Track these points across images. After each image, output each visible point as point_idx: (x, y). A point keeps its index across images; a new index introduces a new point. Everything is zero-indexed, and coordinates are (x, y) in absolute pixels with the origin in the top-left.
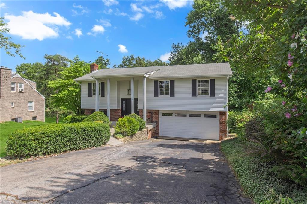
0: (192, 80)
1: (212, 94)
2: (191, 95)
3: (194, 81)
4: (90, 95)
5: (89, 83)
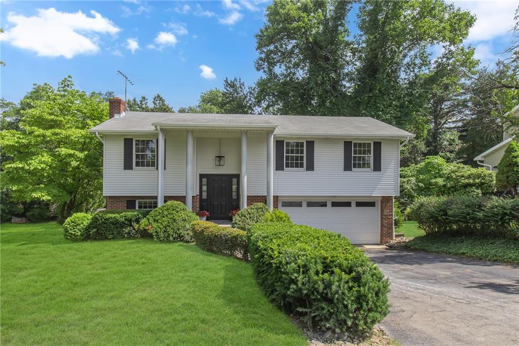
0: (345, 142)
1: (377, 167)
2: (343, 169)
3: (348, 144)
4: (128, 166)
5: (125, 139)
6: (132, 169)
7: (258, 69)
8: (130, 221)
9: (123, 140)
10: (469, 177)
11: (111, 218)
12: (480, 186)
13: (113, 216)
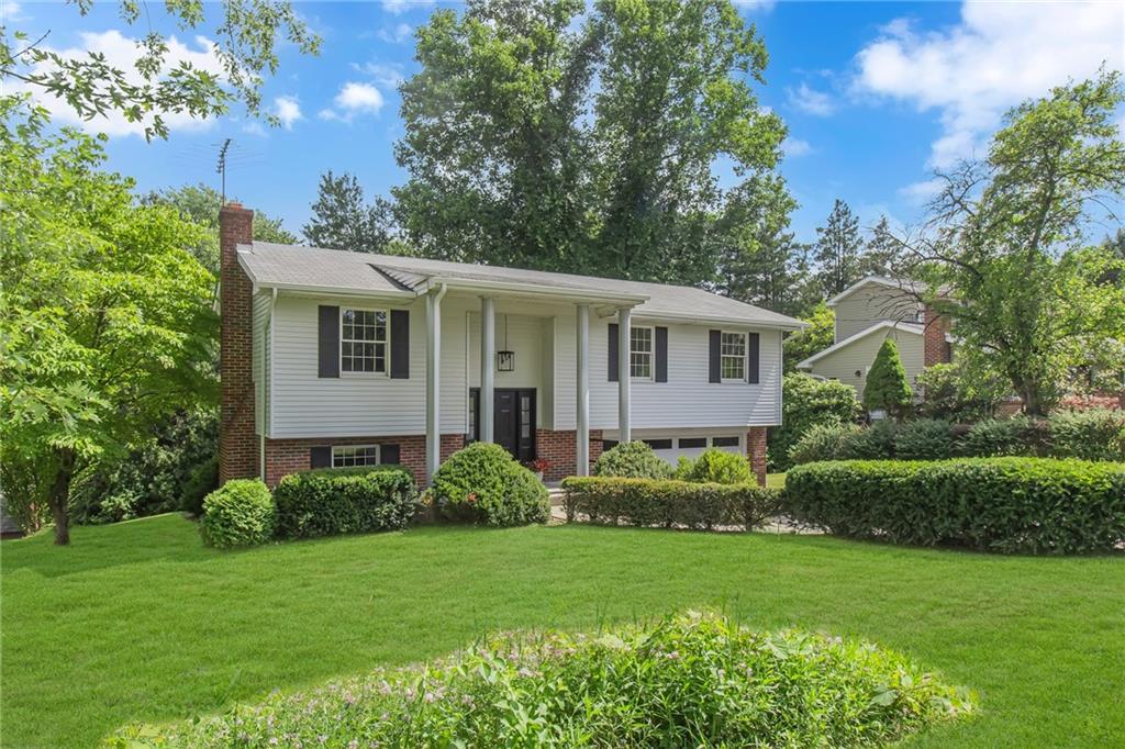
1: (754, 378)
3: (715, 335)
4: (327, 369)
5: (320, 307)
6: (338, 377)
7: (401, 162)
8: (389, 489)
9: (317, 310)
10: (819, 395)
11: (349, 485)
12: (837, 408)
13: (352, 480)
